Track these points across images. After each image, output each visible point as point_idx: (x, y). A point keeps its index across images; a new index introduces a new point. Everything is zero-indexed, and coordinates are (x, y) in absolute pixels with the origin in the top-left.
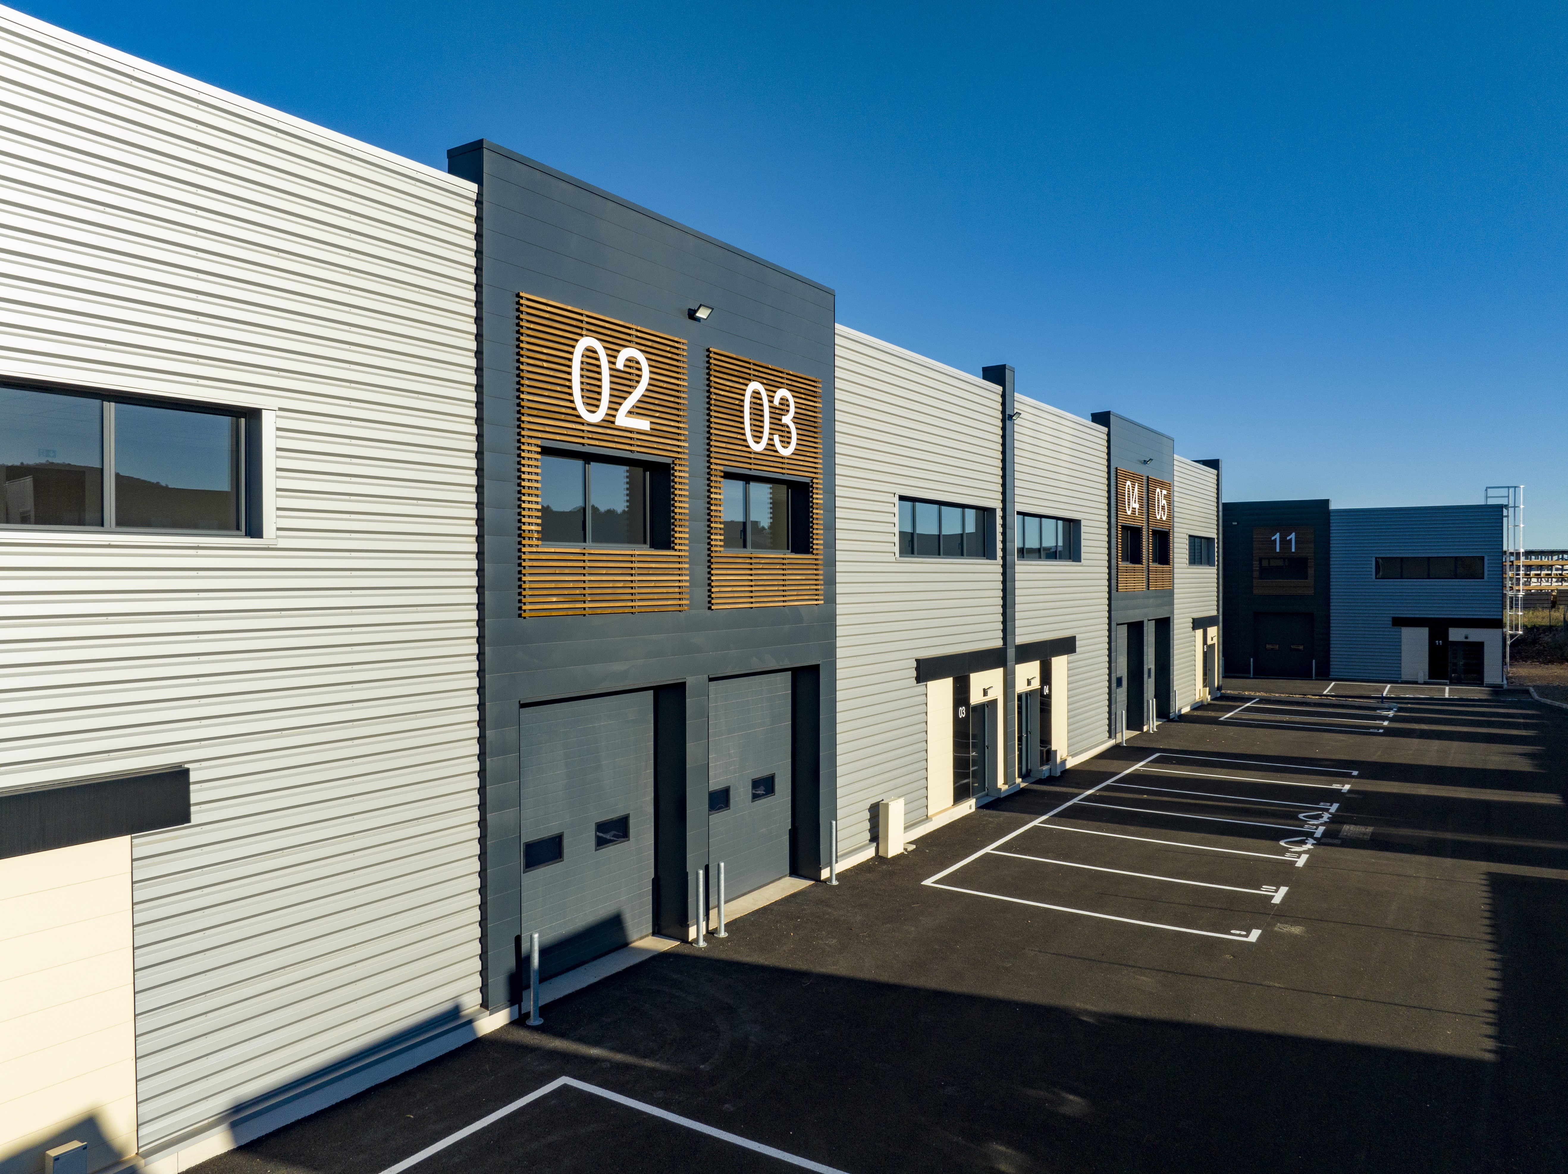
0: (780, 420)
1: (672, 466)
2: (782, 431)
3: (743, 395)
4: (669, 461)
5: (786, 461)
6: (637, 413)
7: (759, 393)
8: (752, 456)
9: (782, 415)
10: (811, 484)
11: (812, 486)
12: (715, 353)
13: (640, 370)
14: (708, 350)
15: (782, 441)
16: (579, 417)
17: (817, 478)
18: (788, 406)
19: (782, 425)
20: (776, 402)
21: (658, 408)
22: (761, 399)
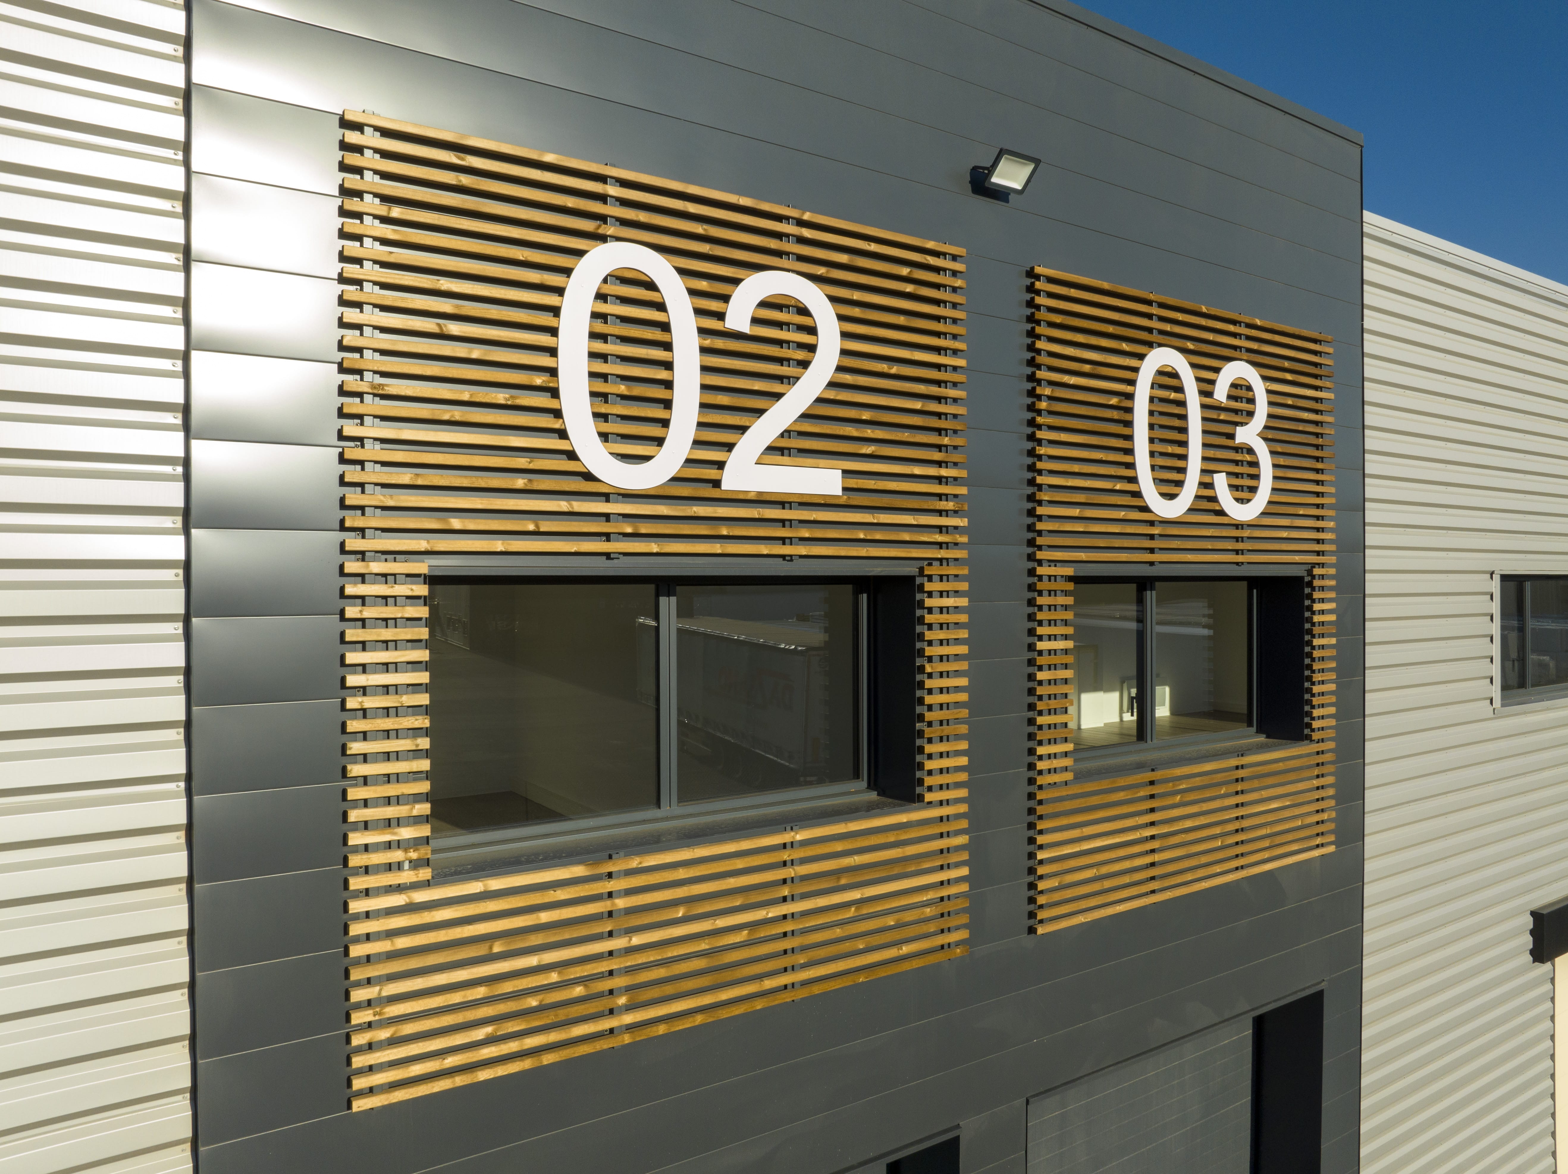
0: (1232, 436)
1: (918, 581)
2: (1237, 463)
3: (1132, 383)
4: (910, 570)
5: (1246, 533)
6: (802, 451)
7: (1175, 375)
8: (1156, 531)
9: (1237, 424)
10: (1307, 579)
11: (1310, 584)
12: (1051, 280)
13: (812, 331)
14: (1031, 274)
15: (1233, 487)
16: (588, 476)
17: (1322, 565)
18: (1252, 401)
19: (1237, 449)
20: (1221, 393)
21: (869, 433)
22: (1180, 389)
